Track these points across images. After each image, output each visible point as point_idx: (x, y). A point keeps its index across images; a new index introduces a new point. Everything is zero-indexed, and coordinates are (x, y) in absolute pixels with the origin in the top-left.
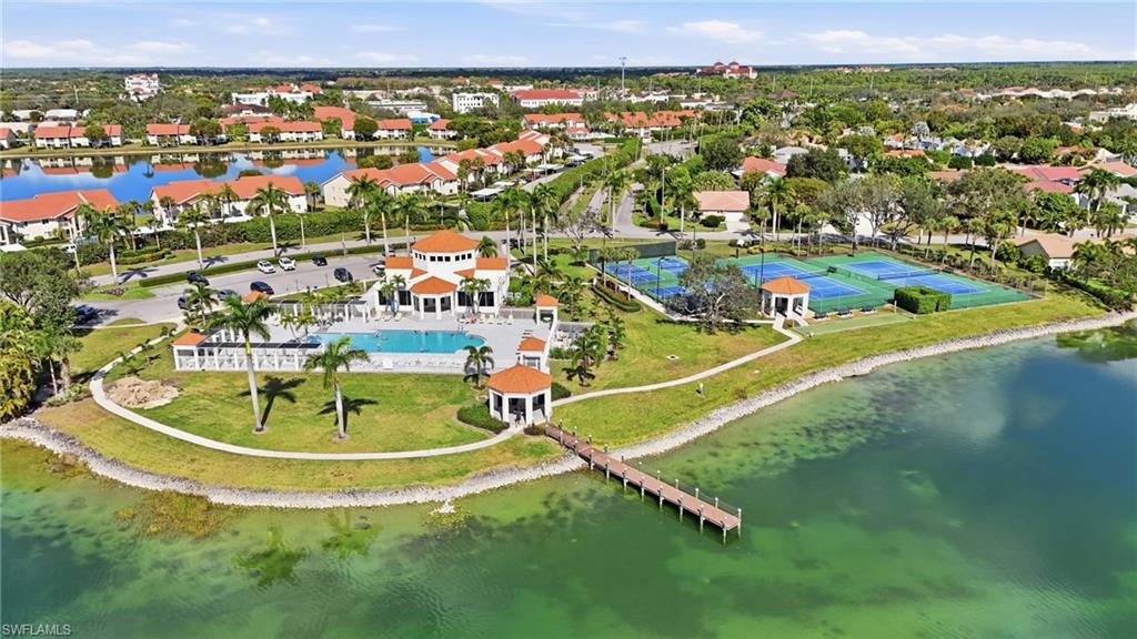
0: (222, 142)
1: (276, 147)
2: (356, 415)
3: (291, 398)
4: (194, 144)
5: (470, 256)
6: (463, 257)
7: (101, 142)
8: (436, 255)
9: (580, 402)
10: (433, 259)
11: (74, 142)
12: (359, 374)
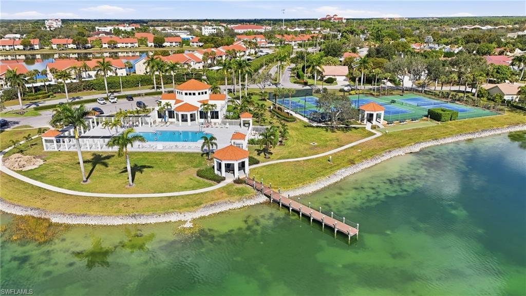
0: (89, 48)
1: (115, 50)
2: (140, 174)
3: (106, 165)
4: (75, 49)
5: (206, 93)
6: (202, 93)
7: (29, 47)
8: (188, 92)
9: (264, 166)
10: (186, 94)
11: (16, 47)
12: (144, 152)
